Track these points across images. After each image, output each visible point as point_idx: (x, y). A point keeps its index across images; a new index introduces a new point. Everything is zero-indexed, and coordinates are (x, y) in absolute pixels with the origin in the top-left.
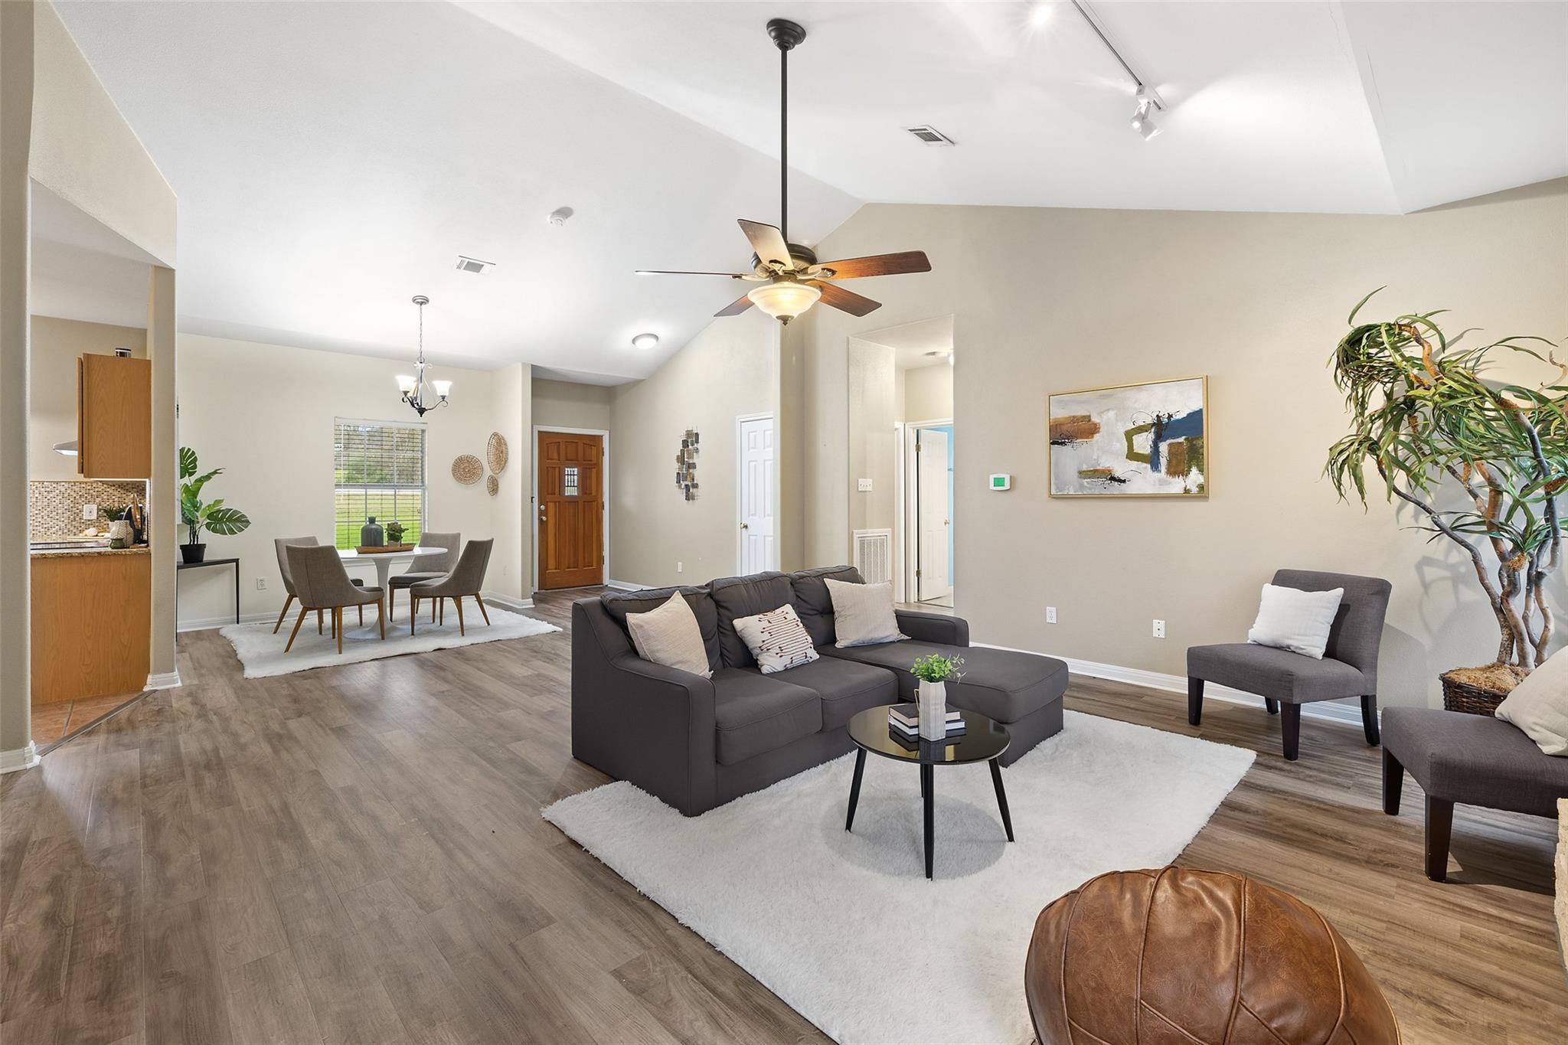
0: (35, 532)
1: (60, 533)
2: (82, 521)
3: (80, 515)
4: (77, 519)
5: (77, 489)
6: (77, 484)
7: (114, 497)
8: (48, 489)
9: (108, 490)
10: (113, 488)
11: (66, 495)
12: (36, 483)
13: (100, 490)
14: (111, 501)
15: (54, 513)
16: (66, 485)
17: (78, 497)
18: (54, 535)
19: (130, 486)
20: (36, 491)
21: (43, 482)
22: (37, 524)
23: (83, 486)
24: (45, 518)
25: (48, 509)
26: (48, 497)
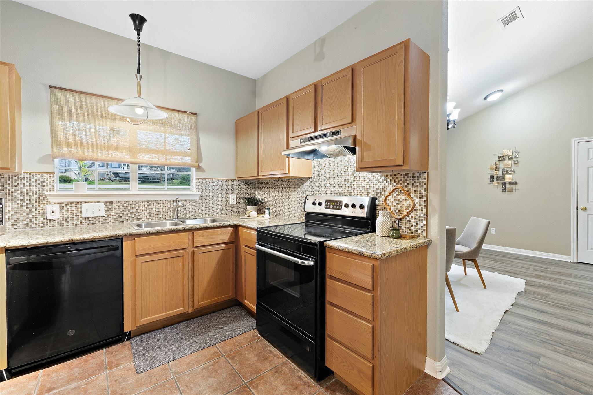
0: (209, 213)
1: (220, 213)
2: (230, 205)
3: (229, 201)
4: (228, 204)
5: (228, 184)
6: (228, 180)
7: (243, 189)
8: (215, 184)
9: (241, 185)
10: (243, 183)
11: (223, 188)
12: (209, 180)
13: (237, 185)
14: (242, 192)
15: (218, 200)
16: (223, 181)
17: (228, 189)
18: (218, 215)
19: (250, 182)
20: (210, 185)
21: (212, 179)
22: (210, 208)
23: (230, 182)
24: (214, 203)
25: (215, 198)
26: (215, 190)
